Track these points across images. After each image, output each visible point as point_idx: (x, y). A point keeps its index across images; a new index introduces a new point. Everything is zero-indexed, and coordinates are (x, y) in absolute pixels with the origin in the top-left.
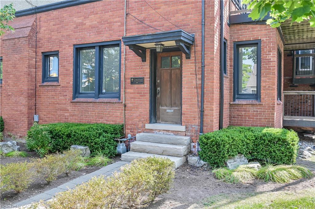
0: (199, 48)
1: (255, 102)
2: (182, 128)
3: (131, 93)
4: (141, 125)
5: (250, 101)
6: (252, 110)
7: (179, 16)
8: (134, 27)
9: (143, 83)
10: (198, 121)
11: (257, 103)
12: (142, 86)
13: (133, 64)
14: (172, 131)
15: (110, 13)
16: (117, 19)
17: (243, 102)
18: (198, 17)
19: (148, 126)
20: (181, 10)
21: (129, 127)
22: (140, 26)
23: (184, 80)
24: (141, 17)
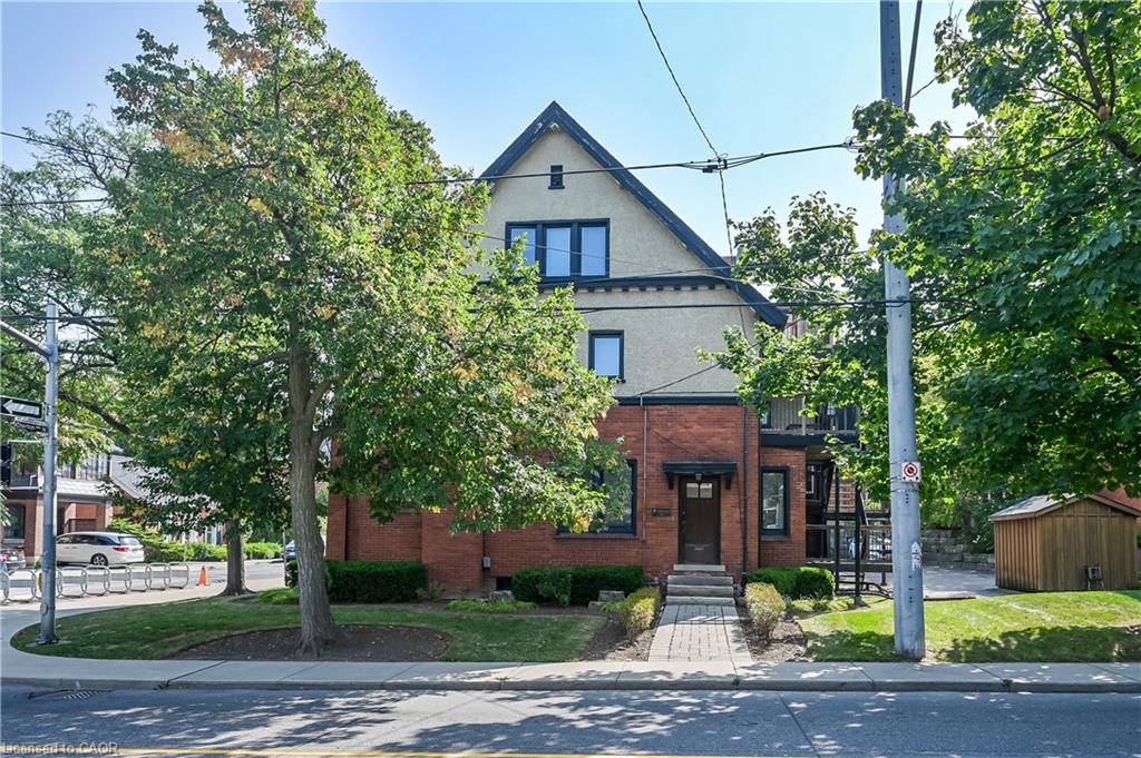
0: (741, 479)
1: (782, 538)
2: (722, 568)
3: (653, 527)
4: (666, 566)
5: (777, 538)
6: (780, 548)
7: (717, 441)
8: (655, 445)
9: (669, 515)
10: (740, 560)
11: (786, 539)
12: (668, 519)
13: (655, 491)
14: (709, 572)
15: (621, 424)
16: (632, 433)
17: (771, 539)
18: (740, 445)
19: (677, 567)
20: (719, 433)
21: (650, 570)
22: (665, 445)
23: (724, 514)
24: (668, 434)
